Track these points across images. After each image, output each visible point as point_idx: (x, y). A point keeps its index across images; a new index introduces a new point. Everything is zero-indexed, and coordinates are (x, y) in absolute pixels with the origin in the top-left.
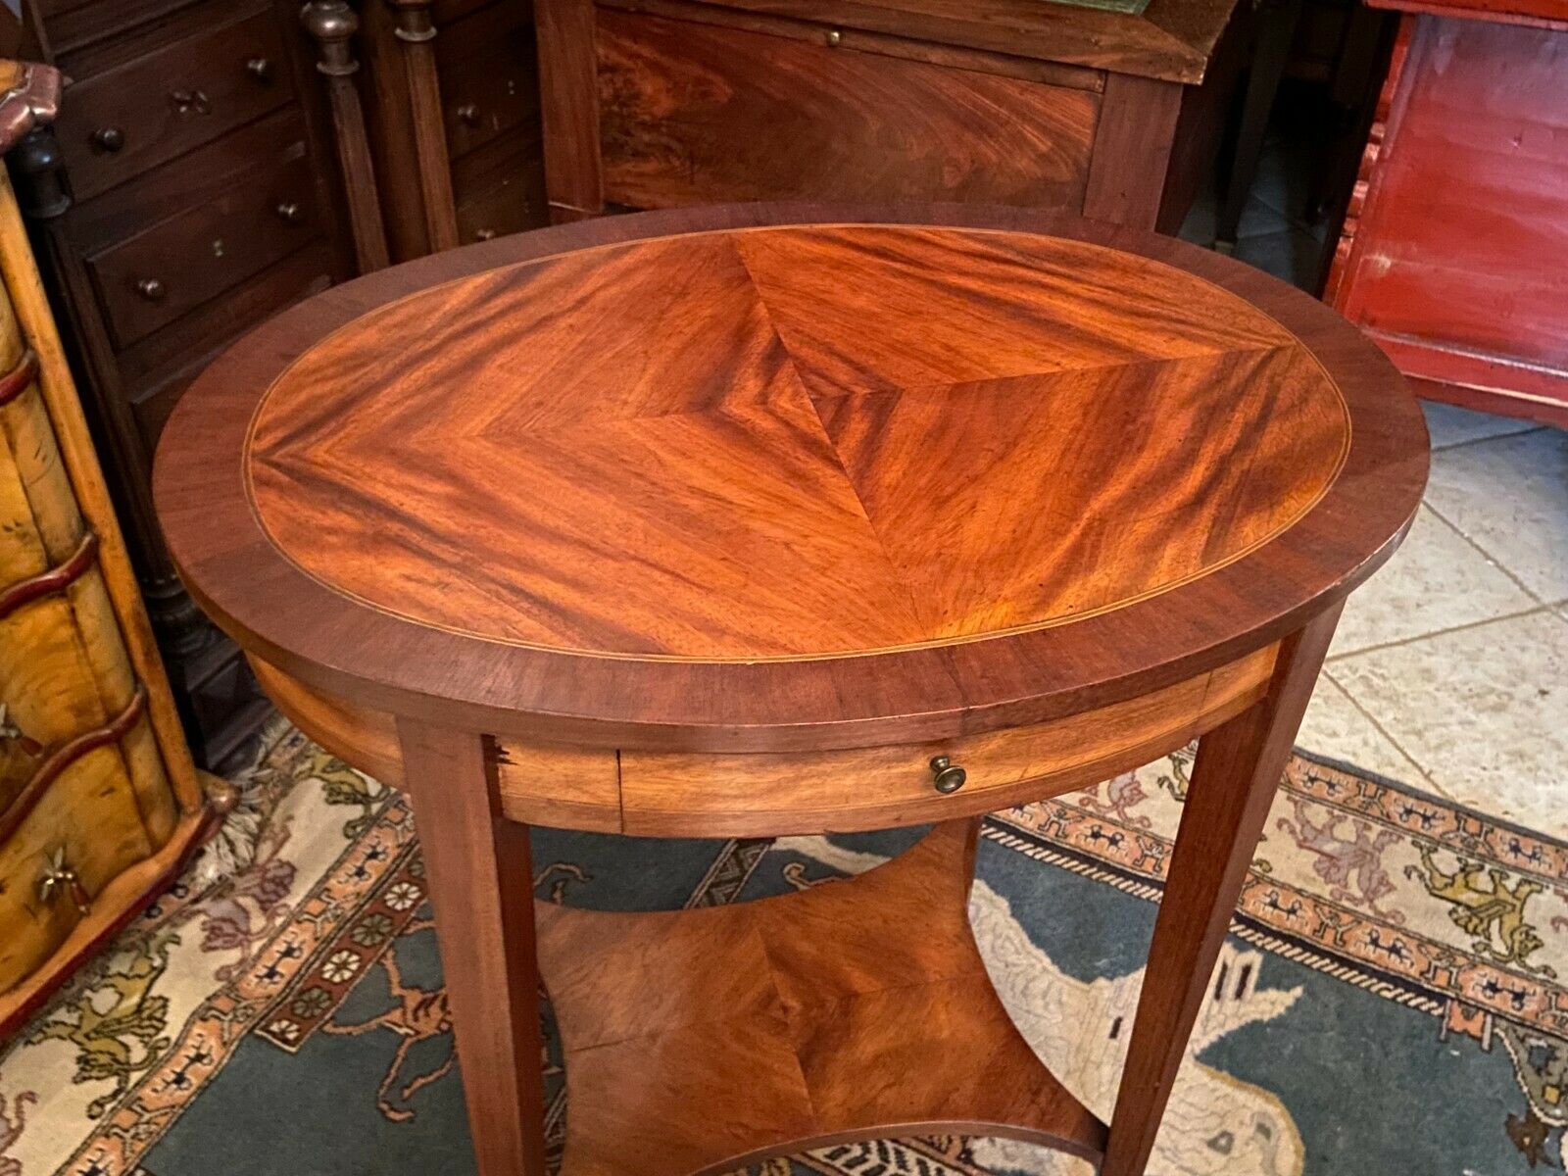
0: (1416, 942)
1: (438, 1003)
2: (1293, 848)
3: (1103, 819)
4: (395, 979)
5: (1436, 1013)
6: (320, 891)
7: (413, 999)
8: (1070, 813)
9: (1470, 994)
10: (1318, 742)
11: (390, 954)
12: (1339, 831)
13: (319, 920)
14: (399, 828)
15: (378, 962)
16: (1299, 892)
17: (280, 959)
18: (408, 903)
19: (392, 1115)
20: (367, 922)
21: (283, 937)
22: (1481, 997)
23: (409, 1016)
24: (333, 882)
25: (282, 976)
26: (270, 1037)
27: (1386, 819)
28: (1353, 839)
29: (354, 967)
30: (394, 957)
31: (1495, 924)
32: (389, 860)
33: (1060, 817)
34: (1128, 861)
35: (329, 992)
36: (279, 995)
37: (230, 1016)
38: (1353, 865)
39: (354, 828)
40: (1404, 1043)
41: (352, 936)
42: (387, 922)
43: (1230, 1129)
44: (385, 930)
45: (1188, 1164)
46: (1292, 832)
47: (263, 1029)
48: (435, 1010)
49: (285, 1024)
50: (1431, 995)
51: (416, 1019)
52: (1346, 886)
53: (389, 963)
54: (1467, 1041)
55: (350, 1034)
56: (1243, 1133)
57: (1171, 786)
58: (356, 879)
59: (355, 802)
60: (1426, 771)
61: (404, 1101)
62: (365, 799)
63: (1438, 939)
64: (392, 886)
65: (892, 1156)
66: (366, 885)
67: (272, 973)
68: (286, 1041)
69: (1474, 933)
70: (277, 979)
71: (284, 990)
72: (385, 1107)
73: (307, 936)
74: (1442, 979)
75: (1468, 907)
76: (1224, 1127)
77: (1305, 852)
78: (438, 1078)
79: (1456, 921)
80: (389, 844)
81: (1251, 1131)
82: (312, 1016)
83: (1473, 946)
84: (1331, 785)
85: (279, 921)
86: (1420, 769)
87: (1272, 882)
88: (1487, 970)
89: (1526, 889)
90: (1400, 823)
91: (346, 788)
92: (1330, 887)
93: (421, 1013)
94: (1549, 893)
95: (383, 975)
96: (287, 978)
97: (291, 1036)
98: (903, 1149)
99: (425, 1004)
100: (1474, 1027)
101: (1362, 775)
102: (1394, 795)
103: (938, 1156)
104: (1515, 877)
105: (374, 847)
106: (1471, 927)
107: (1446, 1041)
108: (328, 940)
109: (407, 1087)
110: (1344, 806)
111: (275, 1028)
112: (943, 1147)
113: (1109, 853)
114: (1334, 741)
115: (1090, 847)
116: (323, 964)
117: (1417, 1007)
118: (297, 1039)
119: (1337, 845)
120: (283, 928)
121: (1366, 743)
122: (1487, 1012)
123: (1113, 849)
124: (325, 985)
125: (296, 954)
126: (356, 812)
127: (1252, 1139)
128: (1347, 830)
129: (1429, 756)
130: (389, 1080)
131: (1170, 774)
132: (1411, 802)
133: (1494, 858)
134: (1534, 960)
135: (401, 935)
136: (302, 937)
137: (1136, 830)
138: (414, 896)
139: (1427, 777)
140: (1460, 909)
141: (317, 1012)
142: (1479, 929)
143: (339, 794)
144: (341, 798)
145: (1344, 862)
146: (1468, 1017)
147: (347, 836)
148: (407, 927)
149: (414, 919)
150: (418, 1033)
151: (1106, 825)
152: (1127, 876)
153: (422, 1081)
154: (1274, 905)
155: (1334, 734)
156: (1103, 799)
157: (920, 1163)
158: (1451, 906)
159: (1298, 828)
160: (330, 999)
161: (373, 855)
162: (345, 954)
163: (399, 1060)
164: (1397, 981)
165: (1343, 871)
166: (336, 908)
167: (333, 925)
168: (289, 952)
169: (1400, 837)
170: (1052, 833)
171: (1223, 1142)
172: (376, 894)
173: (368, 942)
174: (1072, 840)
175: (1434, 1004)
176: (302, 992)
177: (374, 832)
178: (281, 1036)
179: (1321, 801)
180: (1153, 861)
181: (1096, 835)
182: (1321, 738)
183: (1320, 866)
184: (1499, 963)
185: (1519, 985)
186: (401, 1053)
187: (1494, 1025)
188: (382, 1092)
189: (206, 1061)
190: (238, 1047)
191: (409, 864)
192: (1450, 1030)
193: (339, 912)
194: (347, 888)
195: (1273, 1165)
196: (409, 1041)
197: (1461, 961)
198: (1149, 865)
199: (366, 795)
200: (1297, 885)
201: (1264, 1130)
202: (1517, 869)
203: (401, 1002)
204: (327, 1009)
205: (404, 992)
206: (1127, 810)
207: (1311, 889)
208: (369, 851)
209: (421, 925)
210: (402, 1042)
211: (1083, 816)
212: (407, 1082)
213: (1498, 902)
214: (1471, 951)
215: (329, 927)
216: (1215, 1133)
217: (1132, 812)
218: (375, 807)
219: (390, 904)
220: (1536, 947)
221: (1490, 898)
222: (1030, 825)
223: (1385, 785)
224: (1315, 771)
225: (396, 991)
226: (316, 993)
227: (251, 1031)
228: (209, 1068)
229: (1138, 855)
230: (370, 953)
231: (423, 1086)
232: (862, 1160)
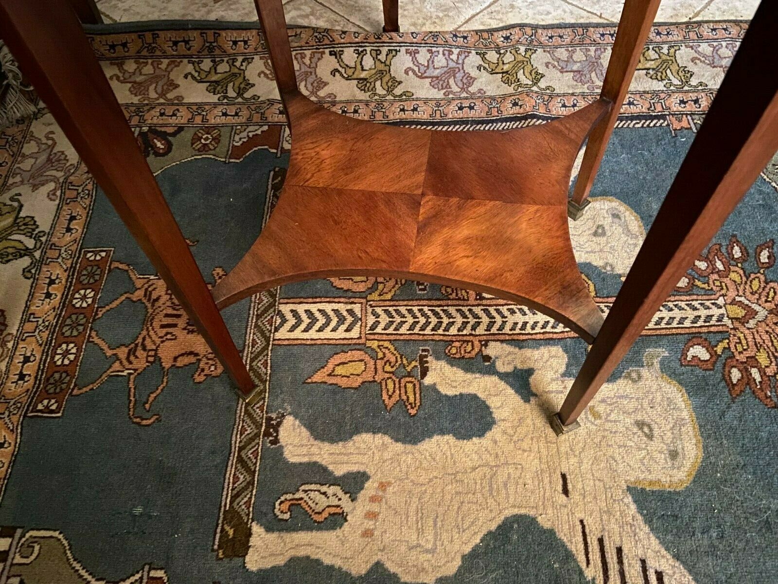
0: (638, 95)
1: (139, 348)
2: (559, 74)
3: (460, 99)
4: (104, 346)
5: (664, 125)
6: (28, 316)
7: (122, 352)
8: (442, 103)
9: (675, 109)
10: (543, 20)
11: (94, 334)
12: (575, 57)
13: (36, 333)
14: (60, 260)
15: (88, 341)
16: (573, 94)
17: (22, 367)
18: (90, 301)
19: (144, 422)
20: (68, 322)
21: (17, 353)
22: (680, 109)
23: (125, 363)
24: (33, 308)
25: (30, 375)
26: (40, 414)
27: (594, 43)
28: (585, 59)
29: (74, 351)
30: (97, 335)
31: (668, 71)
32: (64, 281)
33: (438, 106)
34: (483, 114)
35: (65, 372)
36: (33, 387)
37: (7, 413)
38: (590, 72)
39: (29, 271)
40: (658, 145)
41: (63, 334)
42: (82, 316)
43: (600, 223)
44: (82, 322)
45: (590, 250)
46: (554, 67)
47: (32, 412)
48: (140, 352)
49: (45, 402)
50: (658, 117)
51: (130, 363)
52: (593, 82)
53: (96, 340)
54: (685, 131)
55: (92, 389)
56: (607, 221)
57: (485, 68)
58: (48, 300)
59: (21, 256)
60: (599, 14)
61: (148, 411)
62: (27, 252)
63: (647, 89)
64: (73, 295)
65: (442, 314)
66: (56, 301)
67: (22, 377)
68: (52, 412)
69: (662, 80)
70: (27, 378)
71: (35, 383)
72: (138, 420)
73: (34, 346)
74: (659, 108)
75: (653, 69)
76: (597, 223)
77: (565, 74)
78: (162, 390)
79: (651, 78)
80: (58, 272)
81: (610, 220)
82: (62, 390)
83: (665, 86)
84: (561, 37)
85: (10, 345)
86: (596, 14)
87: (558, 95)
88: (677, 95)
89: (672, 50)
90: (601, 42)
91: (10, 250)
92: (586, 86)
93: (132, 358)
94: (683, 48)
95: (96, 347)
96: (33, 375)
97: (54, 407)
98: (445, 308)
99: (132, 352)
100: (684, 124)
101: (572, 26)
102: (592, 29)
103: (465, 303)
104: (665, 47)
105: (50, 278)
106: (659, 78)
107: (676, 136)
108: (48, 343)
109: (147, 403)
110: (571, 44)
111: (40, 407)
112: (466, 297)
113: (472, 114)
114: (550, 16)
115: (461, 116)
116: (53, 358)
117: (654, 126)
118: (59, 408)
119: (579, 64)
120: (15, 347)
121: (565, 12)
122: (687, 115)
123: (473, 112)
124: (61, 369)
125: (32, 359)
126: (26, 261)
127: (613, 222)
128: (579, 55)
129: (597, 7)
130: (132, 404)
131: (482, 63)
132: (601, 30)
133: (651, 42)
134: (694, 82)
135: (94, 320)
136: (30, 347)
137: (479, 97)
138: (92, 294)
139: (600, 17)
140: (651, 71)
141: (64, 386)
142: (663, 77)
143: (8, 256)
144: (10, 257)
145: (586, 72)
146: (680, 121)
147: (29, 278)
148: (96, 314)
149: (98, 308)
150: (135, 370)
151: (463, 101)
152: (487, 122)
153: (153, 395)
154: (564, 106)
155: (548, 13)
156: (455, 89)
157: (458, 310)
158: (645, 71)
159: (556, 63)
160: (68, 375)
161: (52, 282)
162: (64, 346)
163: (133, 390)
164: (639, 117)
165: (588, 76)
166: (43, 322)
167: (47, 332)
168: (27, 360)
169: (605, 49)
170: (438, 116)
171: (600, 231)
172: (66, 302)
173: (75, 333)
174: (451, 116)
175: (662, 121)
176: (48, 379)
177: (44, 269)
178: (47, 409)
179: (560, 46)
180: (496, 109)
181: (461, 108)
182: (543, 17)
183: (576, 78)
184: (679, 89)
185: (693, 96)
186: (131, 385)
187: (693, 120)
188: (131, 413)
189: (6, 445)
190: (22, 429)
191: (78, 279)
192: (675, 130)
193: (47, 323)
194: (44, 309)
195: (629, 231)
196: (132, 377)
197: (663, 95)
198: (494, 112)
199: (27, 249)
200: (571, 92)
201: (616, 216)
202: (664, 43)
203: (116, 357)
204: (70, 382)
205: (115, 352)
206: (470, 89)
207: (578, 91)
208: (47, 281)
209: (104, 310)
210: (129, 380)
211: (449, 102)
212: (144, 400)
213: (664, 61)
214: (665, 89)
215: (45, 335)
216: (594, 228)
217: (473, 89)
218: (37, 254)
219: (78, 305)
220: (691, 76)
221: (659, 60)
222: (425, 117)
223: (586, 26)
224: (550, 33)
225: (109, 353)
226: (57, 376)
227: (25, 416)
228: (11, 448)
229: (487, 109)
230: (80, 338)
231: (155, 398)
232: (428, 323)
